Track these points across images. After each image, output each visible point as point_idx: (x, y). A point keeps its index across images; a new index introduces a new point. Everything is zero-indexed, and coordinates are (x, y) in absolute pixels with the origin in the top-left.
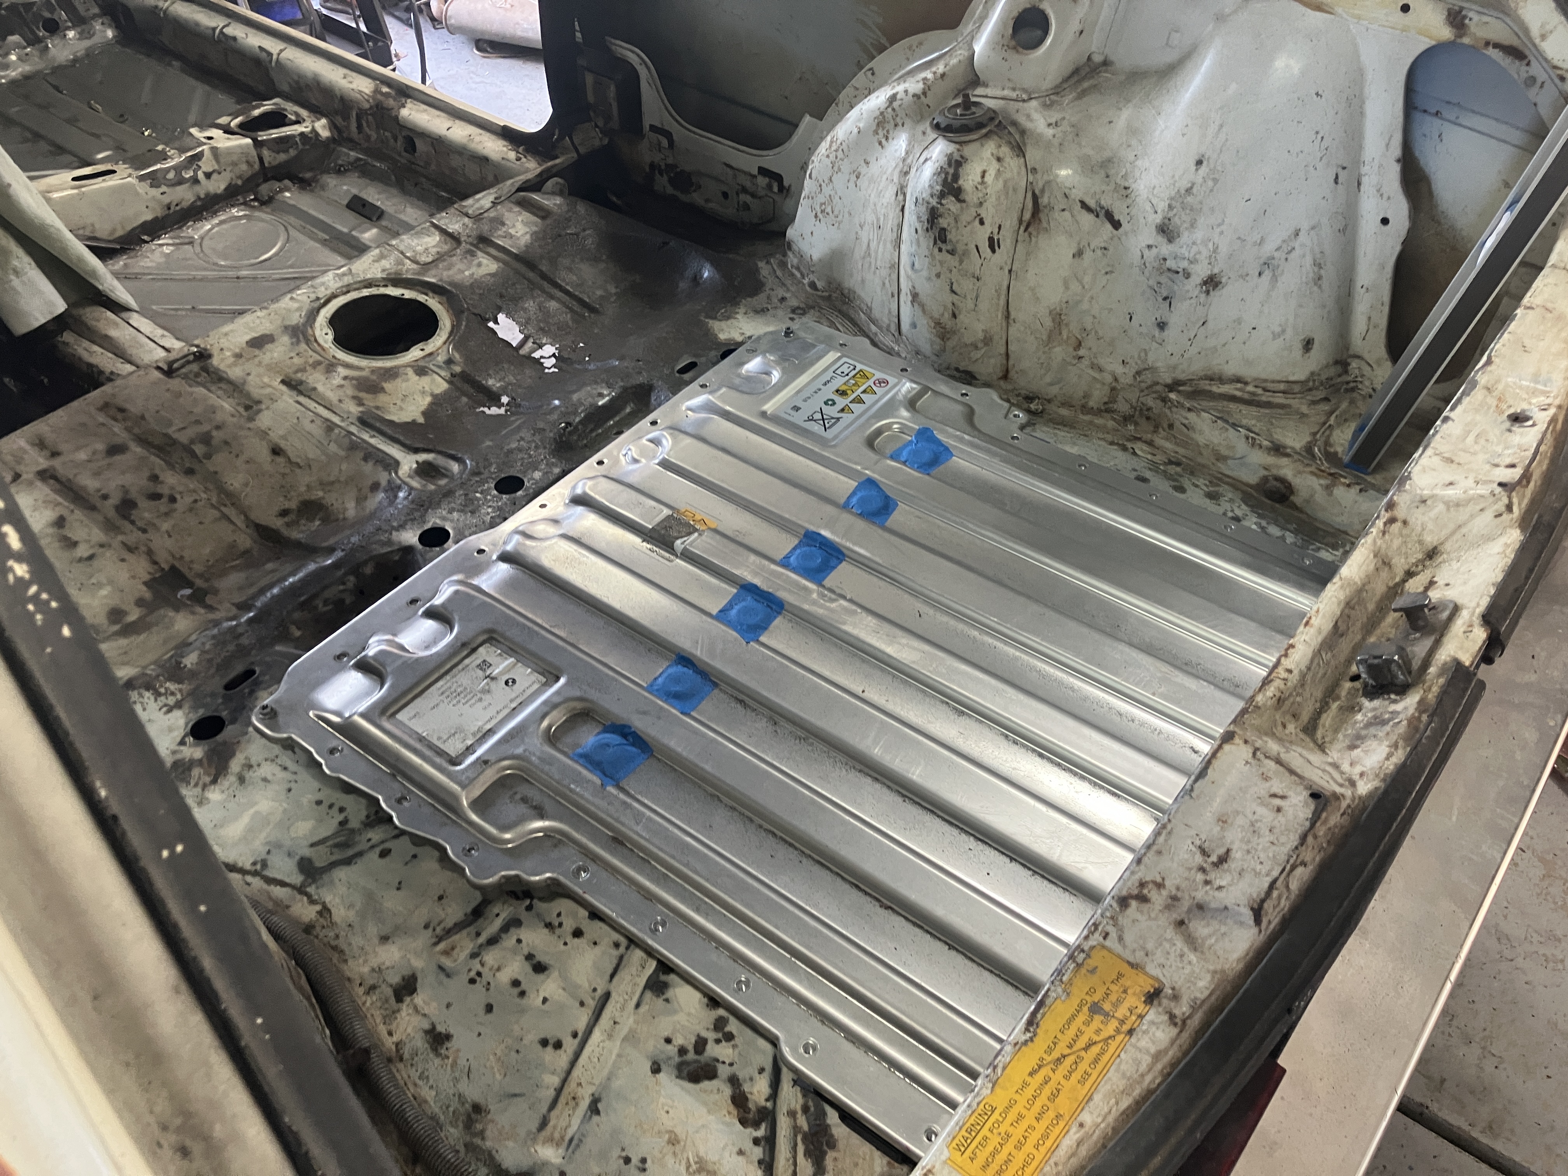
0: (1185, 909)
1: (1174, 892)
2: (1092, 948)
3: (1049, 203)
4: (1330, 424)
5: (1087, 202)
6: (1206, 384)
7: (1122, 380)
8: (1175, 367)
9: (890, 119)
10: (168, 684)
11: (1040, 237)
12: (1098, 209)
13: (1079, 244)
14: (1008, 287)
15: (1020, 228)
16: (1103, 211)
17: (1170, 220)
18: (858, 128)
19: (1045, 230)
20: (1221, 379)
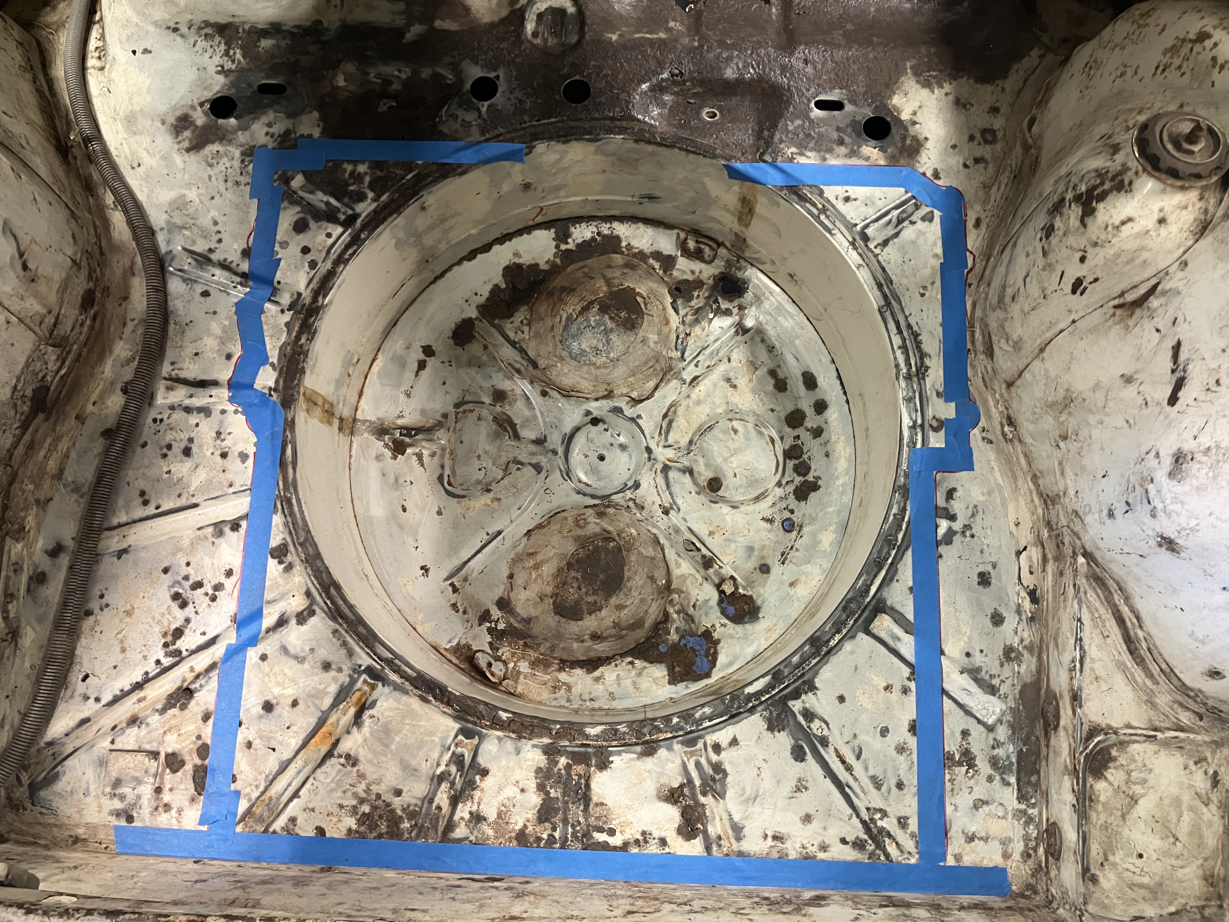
3: (1155, 310)
4: (1159, 735)
5: (1182, 349)
6: (1113, 586)
7: (1067, 500)
8: (1098, 548)
9: (1182, 55)
10: (238, 51)
11: (1117, 327)
12: (1181, 367)
13: (1136, 372)
14: (1061, 331)
15: (1115, 298)
16: (1182, 374)
17: (1192, 459)
18: (1163, 30)
19: (1127, 328)
20: (1127, 599)
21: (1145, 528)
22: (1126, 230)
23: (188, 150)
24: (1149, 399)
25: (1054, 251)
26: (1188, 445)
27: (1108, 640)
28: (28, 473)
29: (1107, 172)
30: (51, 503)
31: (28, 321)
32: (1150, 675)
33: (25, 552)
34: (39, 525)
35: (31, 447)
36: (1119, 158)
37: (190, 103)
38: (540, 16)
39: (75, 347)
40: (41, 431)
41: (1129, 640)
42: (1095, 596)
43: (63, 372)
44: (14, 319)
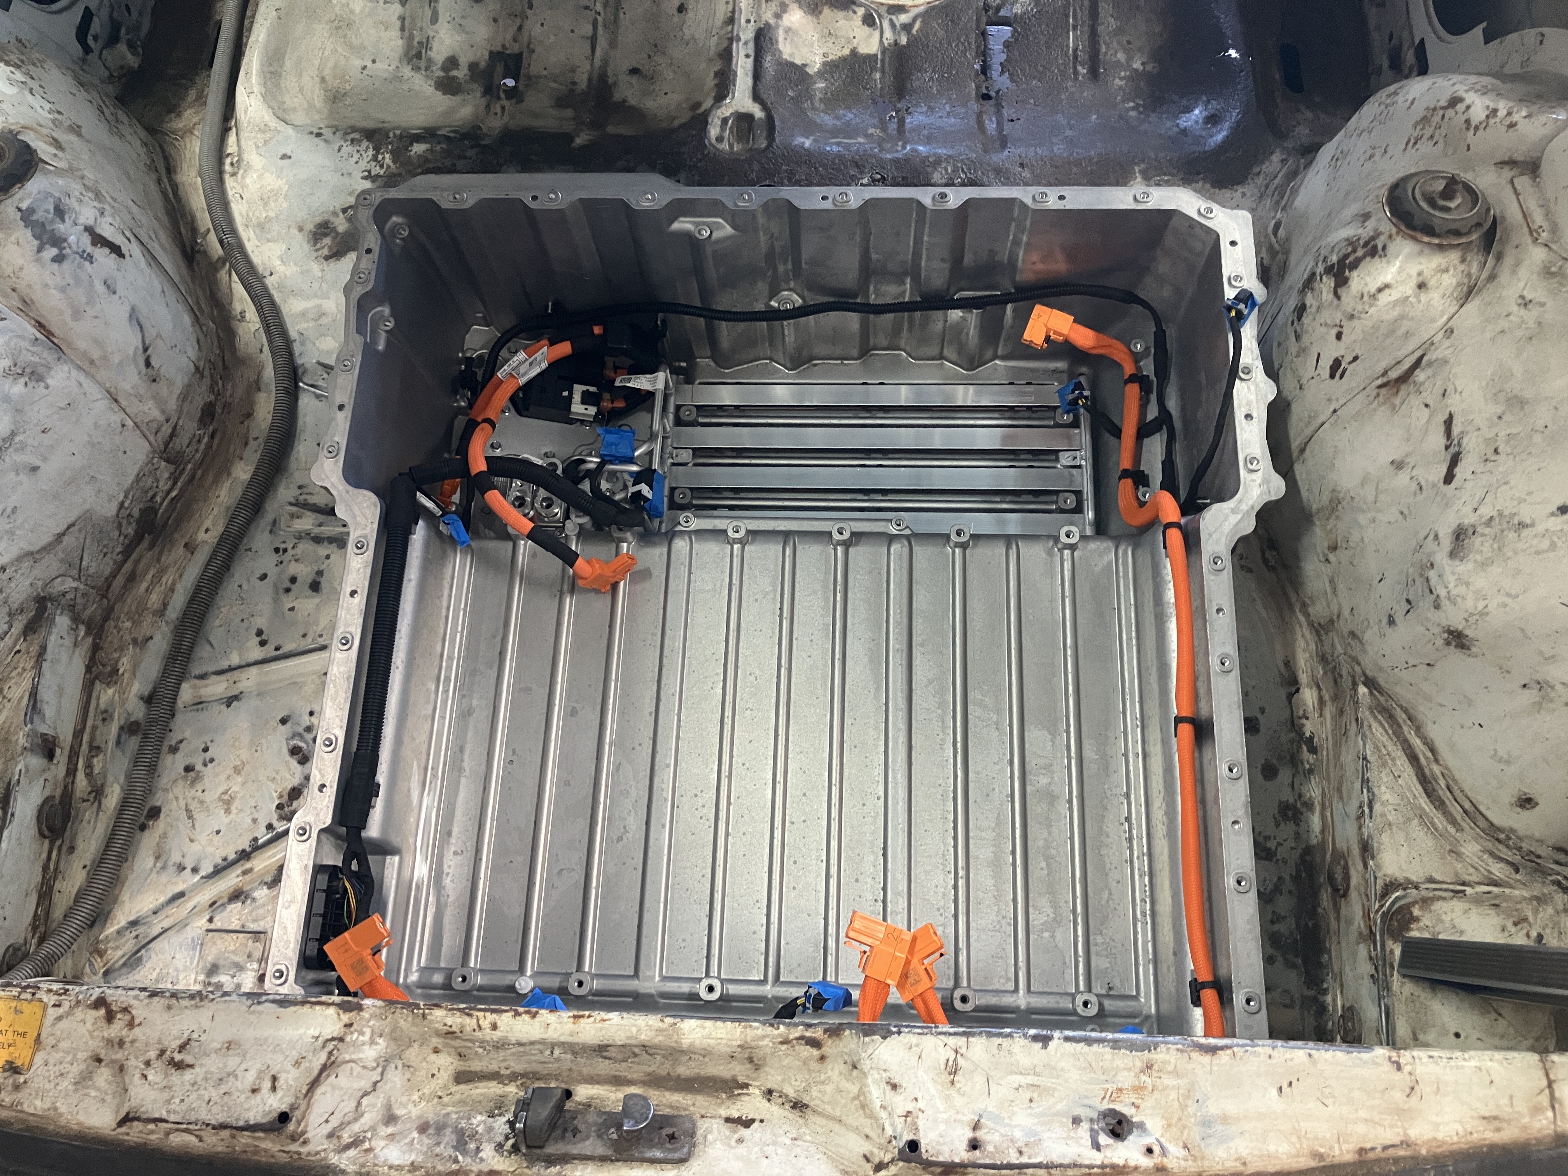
0: (114, 1057)
1: (127, 1040)
2: (40, 1000)
3: (1422, 384)
4: (1469, 891)
5: (1454, 422)
6: (1401, 716)
7: (1342, 622)
8: (1381, 669)
9: (1434, 125)
10: (387, 156)
11: (1382, 408)
12: (1455, 442)
13: (1407, 456)
14: (1322, 425)
15: (1378, 378)
16: (1457, 449)
17: (1474, 533)
18: (1412, 103)
19: (1393, 407)
20: (1418, 730)
21: (1429, 626)
22: (1384, 298)
23: (327, 258)
24: (1423, 483)
25: (1307, 332)
26: (1469, 519)
27: (1400, 781)
28: (126, 609)
29: (1359, 239)
30: (150, 643)
31: (144, 428)
32: (1453, 822)
33: (117, 698)
34: (135, 667)
35: (132, 579)
36: (1371, 224)
37: (332, 208)
38: (725, 121)
39: (189, 466)
40: (144, 561)
41: (1424, 780)
42: (1380, 730)
43: (174, 494)
44: (129, 423)
